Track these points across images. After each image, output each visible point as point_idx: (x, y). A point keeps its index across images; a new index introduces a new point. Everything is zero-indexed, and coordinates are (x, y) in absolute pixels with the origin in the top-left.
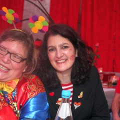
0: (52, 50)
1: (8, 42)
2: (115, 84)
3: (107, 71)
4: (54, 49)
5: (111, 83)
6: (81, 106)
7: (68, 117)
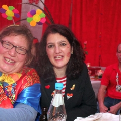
0: (51, 46)
1: (12, 37)
2: (100, 77)
3: (94, 65)
4: (53, 46)
5: (97, 76)
6: (73, 97)
7: (61, 106)
